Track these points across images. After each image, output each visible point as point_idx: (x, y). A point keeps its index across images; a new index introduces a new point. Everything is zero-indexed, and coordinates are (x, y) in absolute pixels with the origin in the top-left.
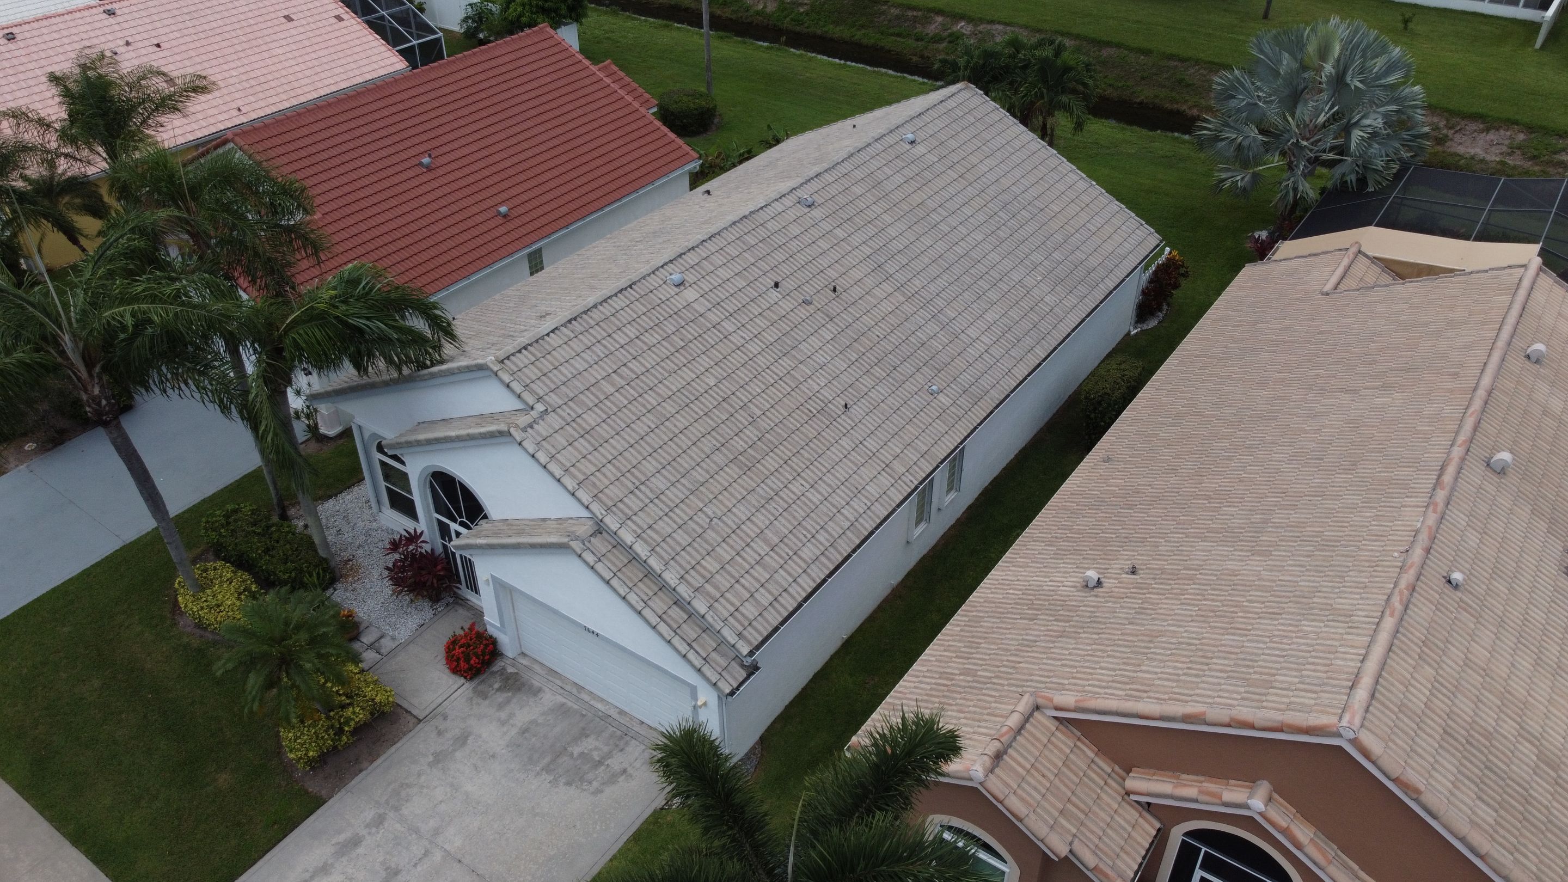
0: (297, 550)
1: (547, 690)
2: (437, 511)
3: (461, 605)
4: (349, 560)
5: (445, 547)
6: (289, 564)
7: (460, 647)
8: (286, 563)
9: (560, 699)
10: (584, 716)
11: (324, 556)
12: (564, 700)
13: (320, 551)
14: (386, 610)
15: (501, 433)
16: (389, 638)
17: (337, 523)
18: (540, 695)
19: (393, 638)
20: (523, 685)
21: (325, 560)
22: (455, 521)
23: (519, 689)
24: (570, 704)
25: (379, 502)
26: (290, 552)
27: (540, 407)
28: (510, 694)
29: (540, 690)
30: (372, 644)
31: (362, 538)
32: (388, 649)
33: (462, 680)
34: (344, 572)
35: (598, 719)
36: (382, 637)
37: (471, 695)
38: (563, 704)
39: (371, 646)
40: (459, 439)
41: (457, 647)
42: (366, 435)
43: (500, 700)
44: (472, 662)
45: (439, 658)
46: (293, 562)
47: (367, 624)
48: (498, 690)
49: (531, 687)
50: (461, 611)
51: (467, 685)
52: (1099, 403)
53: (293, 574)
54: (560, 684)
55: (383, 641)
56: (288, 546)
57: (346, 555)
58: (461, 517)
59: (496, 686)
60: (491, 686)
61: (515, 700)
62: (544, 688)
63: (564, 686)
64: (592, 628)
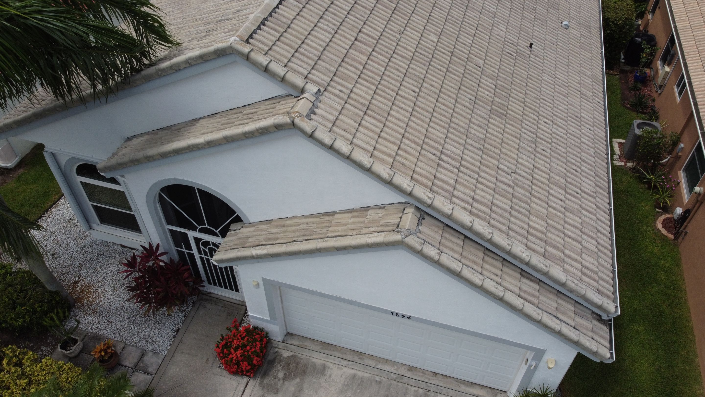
0: (21, 291)
1: (331, 365)
2: (169, 223)
3: (207, 300)
4: (76, 282)
5: (180, 253)
6: (18, 308)
7: (236, 349)
8: (15, 308)
9: (349, 372)
10: (379, 382)
11: (54, 290)
12: (353, 372)
13: (47, 286)
14: (135, 323)
15: (278, 127)
16: (150, 354)
17: (49, 248)
18: (328, 372)
19: (155, 353)
20: (306, 366)
21: (57, 293)
22: (194, 229)
23: (304, 373)
24: (360, 374)
25: (87, 221)
26: (15, 295)
27: (312, 88)
28: (298, 380)
29: (324, 368)
30: (136, 366)
31: (80, 258)
32: (155, 366)
33: (246, 379)
34: (75, 295)
35: (394, 382)
36: (143, 355)
37: (261, 392)
38: (354, 376)
39: (136, 368)
40: (210, 144)
41: (232, 351)
42: (63, 161)
43: (292, 389)
44: (255, 362)
45: (211, 361)
46: (22, 305)
47: (122, 345)
48: (285, 378)
49: (314, 366)
50: (209, 306)
51: (252, 382)
52: (624, 27)
53: (27, 318)
54: (340, 355)
55: (145, 358)
56: (10, 289)
57: (72, 278)
58: (201, 222)
59: (281, 375)
60: (276, 377)
61: (306, 386)
62: (328, 364)
63: (344, 356)
64: (402, 312)
